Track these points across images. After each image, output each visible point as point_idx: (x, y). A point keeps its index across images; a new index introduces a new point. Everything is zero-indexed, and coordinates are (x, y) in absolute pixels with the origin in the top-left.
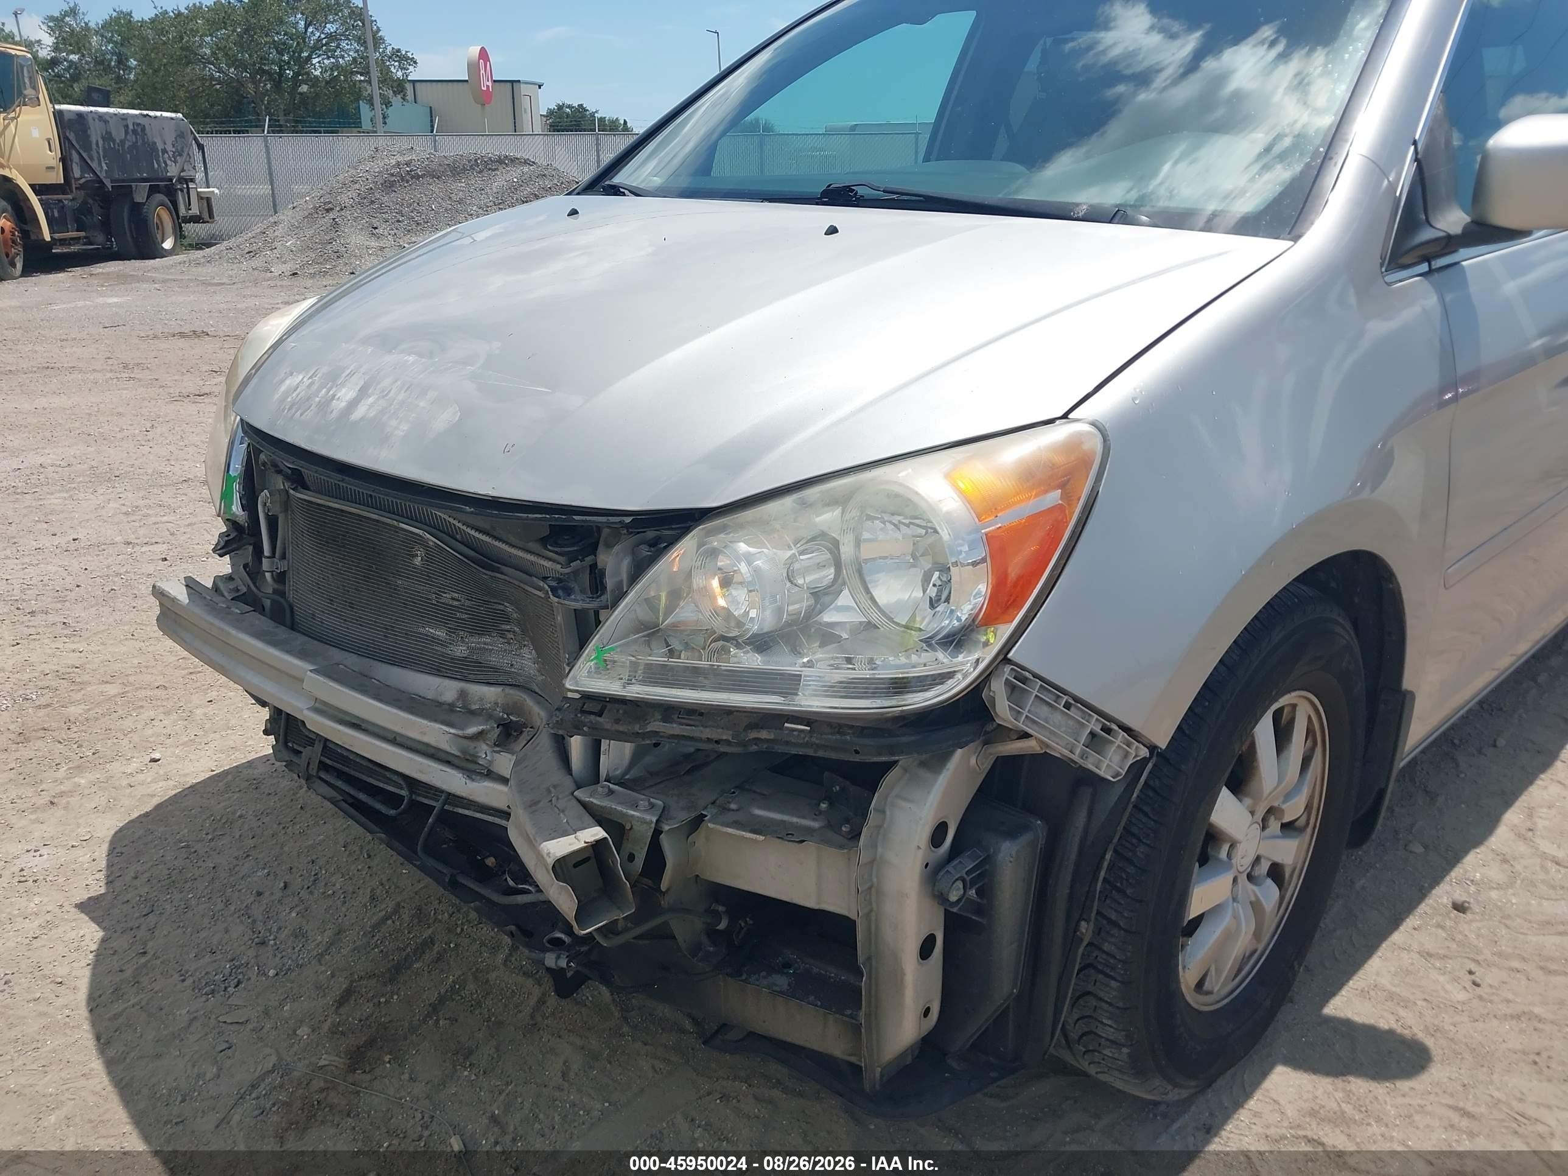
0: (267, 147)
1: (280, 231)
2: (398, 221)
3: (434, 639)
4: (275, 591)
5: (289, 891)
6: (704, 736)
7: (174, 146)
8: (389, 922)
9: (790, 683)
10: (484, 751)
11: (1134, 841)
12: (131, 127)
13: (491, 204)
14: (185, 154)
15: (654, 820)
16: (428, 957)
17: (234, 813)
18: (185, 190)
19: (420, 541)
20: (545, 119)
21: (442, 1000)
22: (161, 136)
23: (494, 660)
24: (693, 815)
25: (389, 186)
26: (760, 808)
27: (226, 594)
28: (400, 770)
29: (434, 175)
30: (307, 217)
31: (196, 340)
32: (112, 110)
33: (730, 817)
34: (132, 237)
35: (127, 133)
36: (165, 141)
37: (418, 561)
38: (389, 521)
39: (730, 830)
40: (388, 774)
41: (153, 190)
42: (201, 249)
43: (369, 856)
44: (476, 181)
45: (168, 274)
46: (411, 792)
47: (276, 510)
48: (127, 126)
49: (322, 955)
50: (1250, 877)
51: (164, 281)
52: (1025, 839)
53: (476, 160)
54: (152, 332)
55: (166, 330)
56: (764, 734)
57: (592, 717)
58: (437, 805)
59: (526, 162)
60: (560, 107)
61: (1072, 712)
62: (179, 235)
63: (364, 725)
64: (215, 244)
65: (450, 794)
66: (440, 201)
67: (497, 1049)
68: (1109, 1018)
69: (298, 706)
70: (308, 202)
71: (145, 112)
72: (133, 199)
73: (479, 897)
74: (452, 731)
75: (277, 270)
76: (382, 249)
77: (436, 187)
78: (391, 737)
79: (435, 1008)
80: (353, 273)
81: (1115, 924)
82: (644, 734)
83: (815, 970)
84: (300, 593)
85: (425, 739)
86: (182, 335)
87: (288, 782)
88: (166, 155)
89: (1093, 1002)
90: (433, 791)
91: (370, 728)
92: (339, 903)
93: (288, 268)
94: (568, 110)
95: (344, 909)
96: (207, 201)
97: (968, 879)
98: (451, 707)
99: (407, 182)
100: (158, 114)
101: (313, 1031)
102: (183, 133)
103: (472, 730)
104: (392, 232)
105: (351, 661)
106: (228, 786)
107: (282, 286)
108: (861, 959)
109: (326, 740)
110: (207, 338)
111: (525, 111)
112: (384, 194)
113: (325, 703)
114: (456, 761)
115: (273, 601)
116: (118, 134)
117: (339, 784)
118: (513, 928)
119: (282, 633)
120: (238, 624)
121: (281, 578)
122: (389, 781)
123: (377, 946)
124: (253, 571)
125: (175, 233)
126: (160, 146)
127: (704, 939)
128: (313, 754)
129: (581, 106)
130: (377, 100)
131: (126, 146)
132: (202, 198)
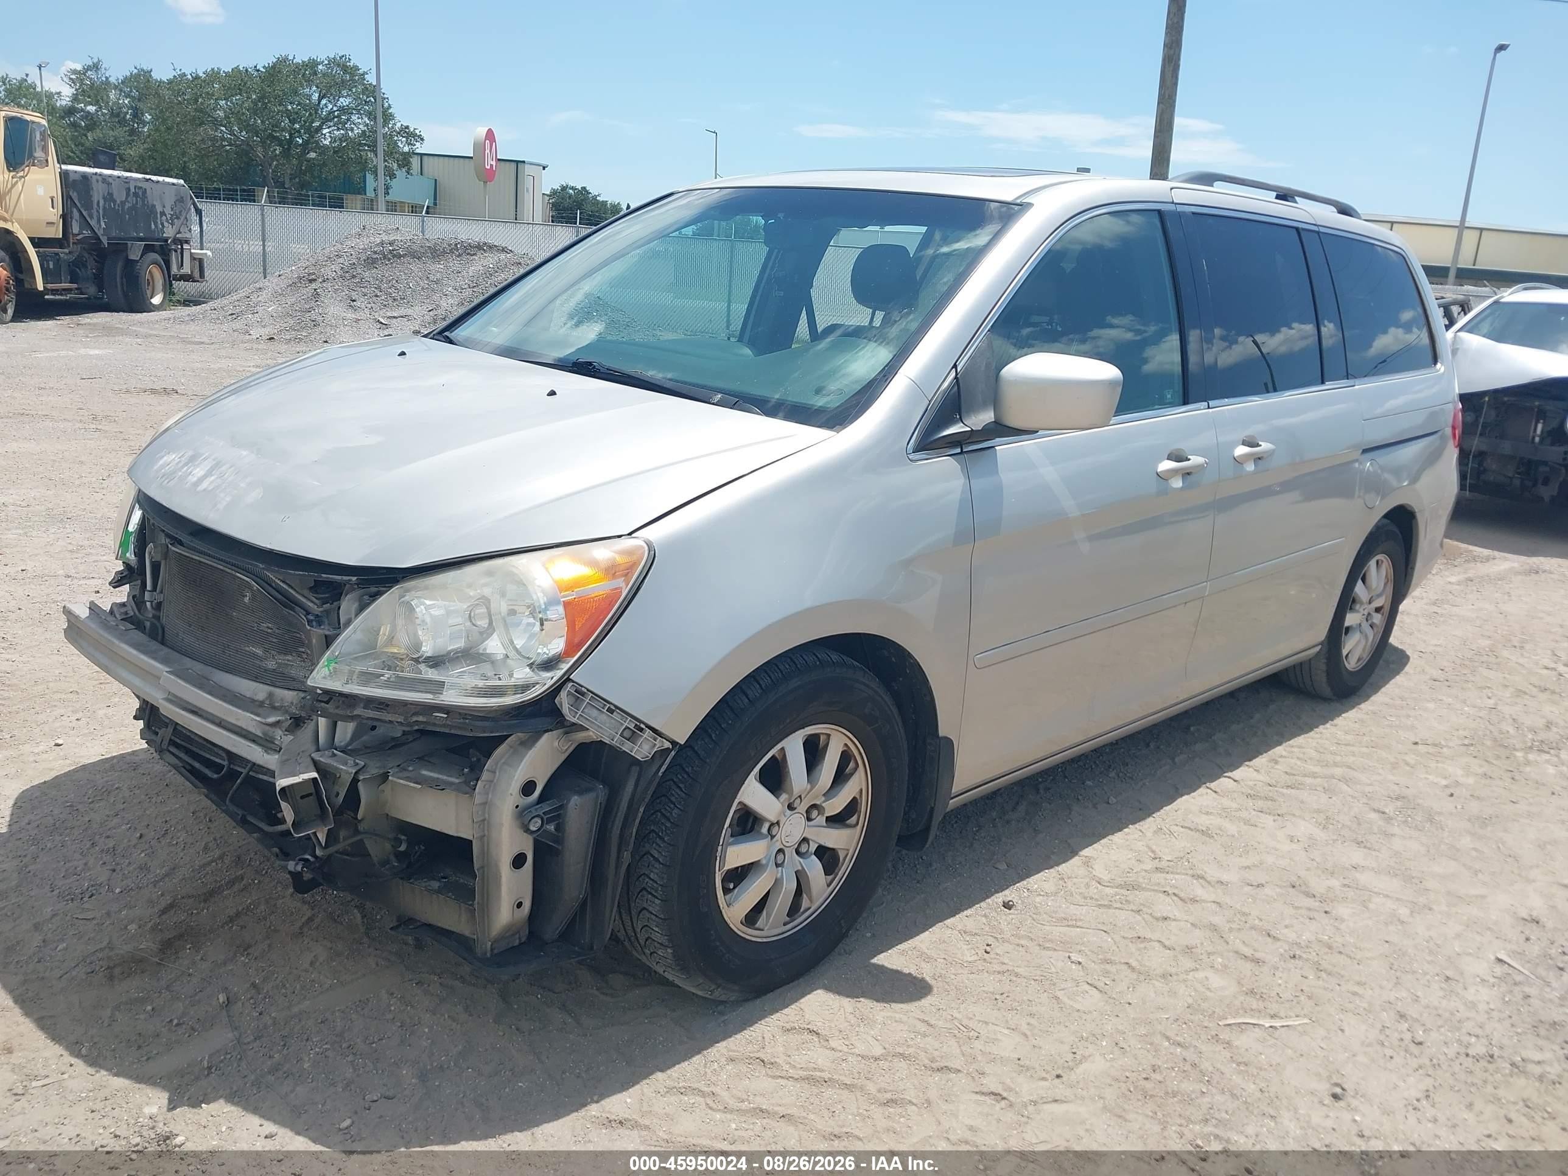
0: (262, 215)
1: (264, 296)
2: (377, 296)
3: (255, 655)
4: (154, 616)
5: (143, 840)
6: (387, 719)
7: (172, 209)
8: (214, 864)
9: (438, 686)
10: (278, 733)
11: (672, 806)
12: (133, 190)
13: (466, 286)
14: (182, 218)
15: (354, 771)
16: (236, 887)
17: (112, 785)
18: (179, 251)
19: (250, 587)
20: (548, 198)
21: (238, 914)
22: (161, 199)
23: (293, 672)
24: (382, 772)
25: (371, 262)
26: (426, 770)
27: (118, 616)
28: (225, 746)
29: (415, 255)
30: (291, 285)
31: (165, 397)
32: (116, 173)
33: (406, 774)
34: (123, 289)
35: (128, 195)
36: (164, 204)
37: (246, 600)
38: (229, 571)
39: (402, 781)
40: (215, 749)
41: (148, 249)
42: (188, 306)
43: (210, 821)
44: (454, 264)
45: (152, 329)
46: (230, 763)
47: (158, 558)
48: (129, 189)
49: (157, 882)
50: (798, 852)
51: (147, 336)
52: (591, 796)
53: (456, 245)
54: (125, 386)
55: (139, 386)
56: (421, 718)
57: (323, 704)
58: (244, 771)
59: (504, 250)
60: (564, 188)
61: (615, 715)
62: (169, 291)
63: (200, 712)
64: (204, 303)
65: (254, 764)
66: (418, 280)
67: (269, 946)
68: (656, 926)
69: (157, 698)
70: (292, 271)
71: (148, 177)
72: (127, 256)
73: (260, 830)
74: (258, 719)
75: (255, 333)
76: (357, 321)
77: (415, 267)
78: (217, 721)
79: (231, 920)
80: (326, 342)
81: (656, 860)
82: (352, 716)
83: (462, 881)
84: (171, 618)
85: (239, 724)
86: (153, 391)
87: (159, 767)
88: (164, 218)
89: (648, 915)
90: (243, 761)
91: (204, 714)
92: (179, 849)
93: (266, 332)
94: (571, 191)
95: (182, 854)
96: (200, 262)
97: (545, 817)
98: (261, 704)
99: (389, 260)
100: (161, 179)
101: (140, 927)
102: (182, 198)
103: (272, 720)
104: (369, 306)
105: (198, 667)
106: (113, 767)
107: (257, 350)
108: (476, 866)
109: (177, 724)
110: (176, 396)
111: (527, 191)
112: (365, 269)
113: (176, 697)
114: (261, 741)
115: (152, 624)
116: (120, 196)
117: (182, 755)
118: (276, 850)
119: (154, 645)
120: (121, 637)
121: (158, 606)
122: (217, 755)
123: (200, 879)
124: (137, 600)
125: (164, 290)
126: (159, 209)
127: (392, 858)
128: (166, 733)
129: (584, 188)
130: (381, 171)
131: (126, 207)
132: (195, 259)
